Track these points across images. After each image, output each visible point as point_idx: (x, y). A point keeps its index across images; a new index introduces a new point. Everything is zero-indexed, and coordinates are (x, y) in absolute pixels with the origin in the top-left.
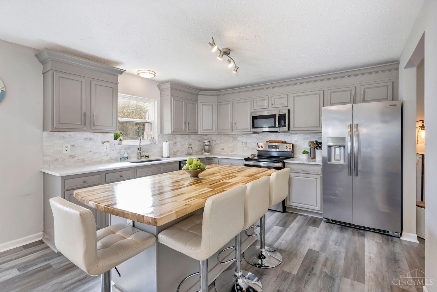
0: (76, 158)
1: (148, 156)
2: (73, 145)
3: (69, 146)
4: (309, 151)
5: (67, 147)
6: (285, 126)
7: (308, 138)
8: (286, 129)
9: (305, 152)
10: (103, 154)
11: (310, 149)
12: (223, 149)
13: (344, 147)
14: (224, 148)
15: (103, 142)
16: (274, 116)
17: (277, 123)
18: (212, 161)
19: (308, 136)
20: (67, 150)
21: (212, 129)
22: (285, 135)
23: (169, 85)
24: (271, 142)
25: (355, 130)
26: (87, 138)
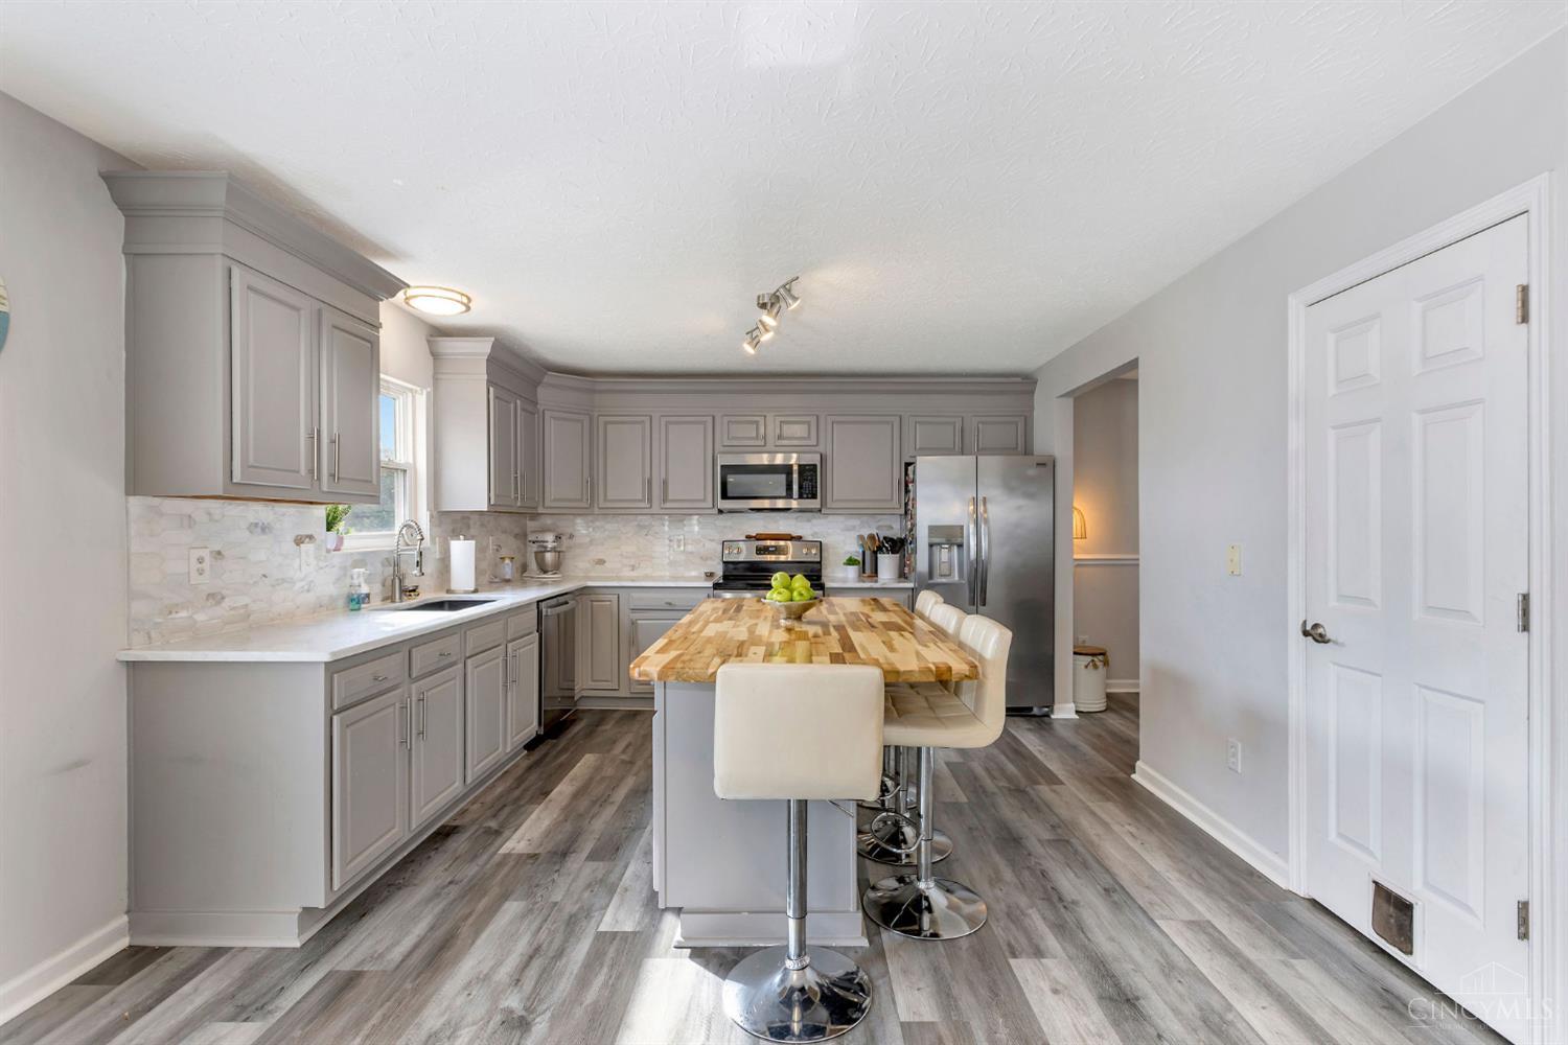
0: (226, 603)
1: (414, 591)
2: (219, 553)
3: (205, 553)
4: (860, 559)
5: (201, 560)
6: (814, 496)
7: (853, 528)
8: (814, 504)
9: (851, 562)
10: (299, 585)
11: (864, 553)
12: (601, 562)
13: (960, 546)
14: (606, 559)
15: (299, 541)
16: (786, 470)
17: (795, 487)
18: (593, 597)
19: (855, 522)
20: (201, 572)
21: (579, 497)
22: (797, 518)
23: (484, 347)
24: (758, 538)
25: (981, 509)
26: (256, 525)
